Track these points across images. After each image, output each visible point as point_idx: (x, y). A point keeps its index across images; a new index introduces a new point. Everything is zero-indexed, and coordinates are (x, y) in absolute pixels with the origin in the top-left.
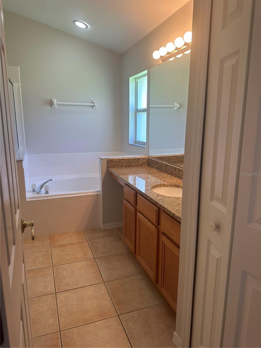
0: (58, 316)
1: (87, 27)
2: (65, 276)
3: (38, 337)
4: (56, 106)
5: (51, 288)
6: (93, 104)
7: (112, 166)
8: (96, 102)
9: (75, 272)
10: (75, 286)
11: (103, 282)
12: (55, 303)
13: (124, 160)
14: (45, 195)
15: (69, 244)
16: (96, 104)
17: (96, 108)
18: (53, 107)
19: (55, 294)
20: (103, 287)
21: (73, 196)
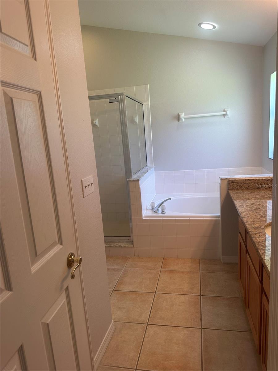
0: (141, 351)
1: (214, 27)
2: (163, 308)
3: (116, 367)
4: (183, 119)
5: (145, 318)
6: (224, 113)
7: (234, 189)
8: (229, 109)
9: (175, 306)
10: (169, 323)
11: (200, 328)
12: (143, 335)
13: (250, 180)
14: (162, 215)
15: (179, 272)
16: (228, 113)
17: (229, 117)
18: (180, 121)
19: (146, 325)
20: (198, 334)
21: (188, 218)
